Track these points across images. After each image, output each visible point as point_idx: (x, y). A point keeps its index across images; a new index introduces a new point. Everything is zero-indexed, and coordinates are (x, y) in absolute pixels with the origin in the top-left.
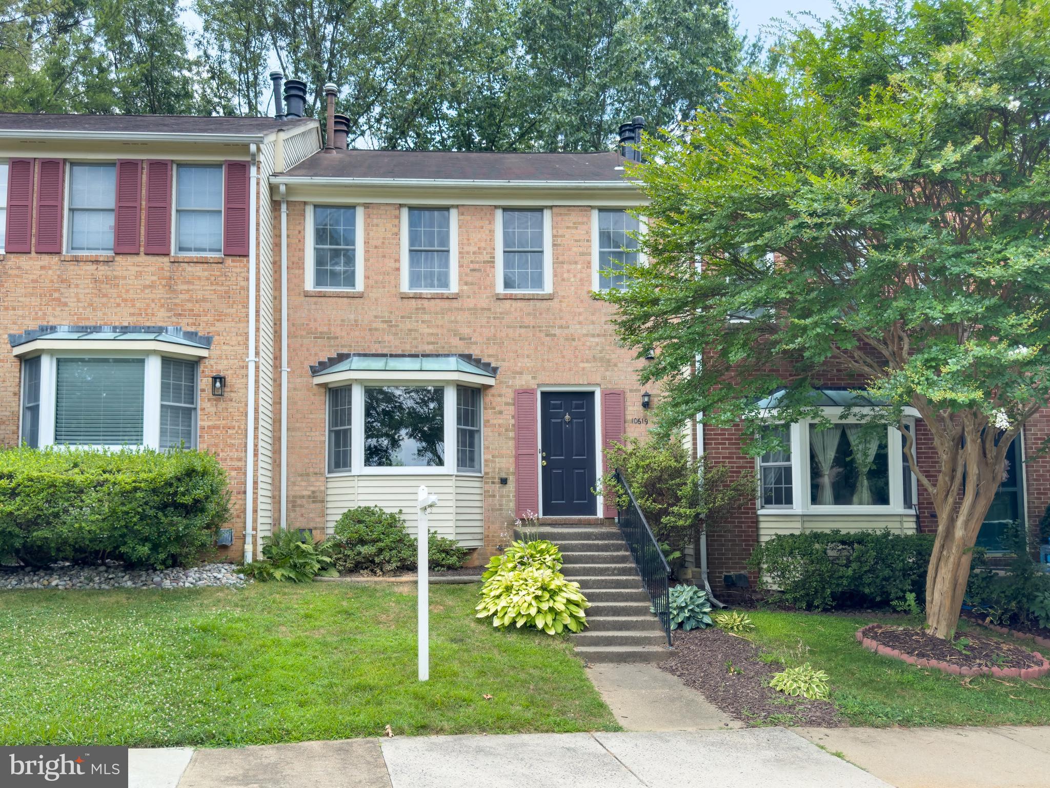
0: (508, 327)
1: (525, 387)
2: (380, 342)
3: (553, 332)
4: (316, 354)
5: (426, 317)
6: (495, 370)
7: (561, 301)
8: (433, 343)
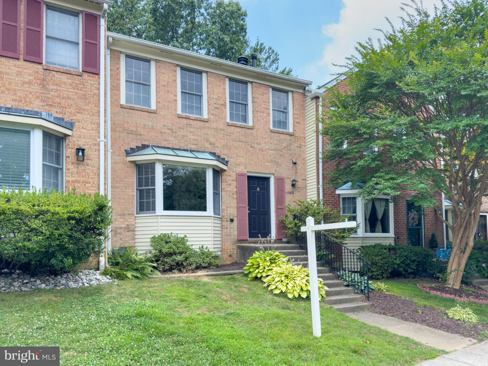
0: (233, 141)
1: (241, 172)
2: (166, 140)
3: (254, 146)
4: (128, 143)
5: (192, 130)
6: (227, 162)
7: (257, 131)
8: (196, 144)
